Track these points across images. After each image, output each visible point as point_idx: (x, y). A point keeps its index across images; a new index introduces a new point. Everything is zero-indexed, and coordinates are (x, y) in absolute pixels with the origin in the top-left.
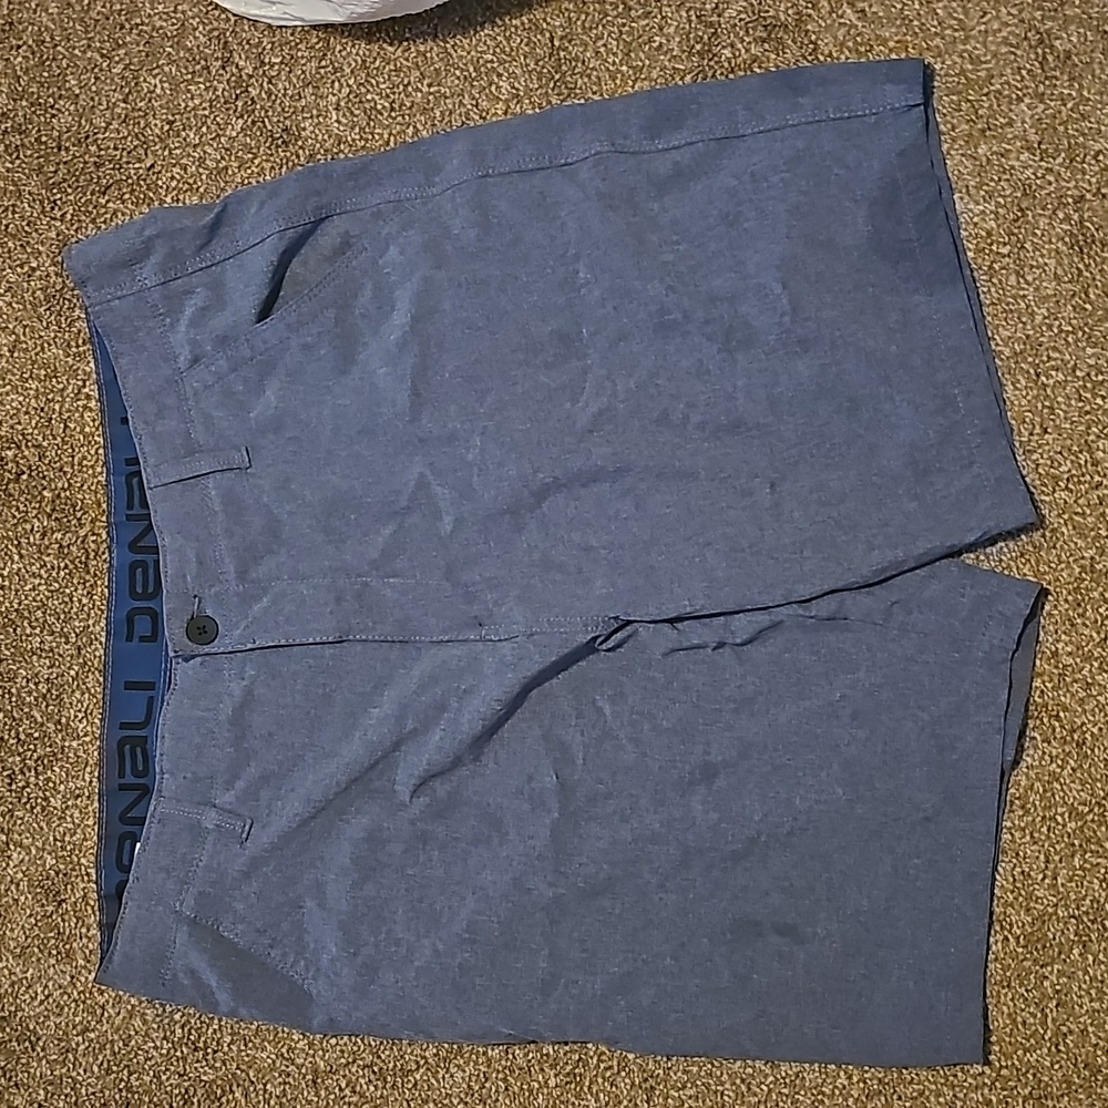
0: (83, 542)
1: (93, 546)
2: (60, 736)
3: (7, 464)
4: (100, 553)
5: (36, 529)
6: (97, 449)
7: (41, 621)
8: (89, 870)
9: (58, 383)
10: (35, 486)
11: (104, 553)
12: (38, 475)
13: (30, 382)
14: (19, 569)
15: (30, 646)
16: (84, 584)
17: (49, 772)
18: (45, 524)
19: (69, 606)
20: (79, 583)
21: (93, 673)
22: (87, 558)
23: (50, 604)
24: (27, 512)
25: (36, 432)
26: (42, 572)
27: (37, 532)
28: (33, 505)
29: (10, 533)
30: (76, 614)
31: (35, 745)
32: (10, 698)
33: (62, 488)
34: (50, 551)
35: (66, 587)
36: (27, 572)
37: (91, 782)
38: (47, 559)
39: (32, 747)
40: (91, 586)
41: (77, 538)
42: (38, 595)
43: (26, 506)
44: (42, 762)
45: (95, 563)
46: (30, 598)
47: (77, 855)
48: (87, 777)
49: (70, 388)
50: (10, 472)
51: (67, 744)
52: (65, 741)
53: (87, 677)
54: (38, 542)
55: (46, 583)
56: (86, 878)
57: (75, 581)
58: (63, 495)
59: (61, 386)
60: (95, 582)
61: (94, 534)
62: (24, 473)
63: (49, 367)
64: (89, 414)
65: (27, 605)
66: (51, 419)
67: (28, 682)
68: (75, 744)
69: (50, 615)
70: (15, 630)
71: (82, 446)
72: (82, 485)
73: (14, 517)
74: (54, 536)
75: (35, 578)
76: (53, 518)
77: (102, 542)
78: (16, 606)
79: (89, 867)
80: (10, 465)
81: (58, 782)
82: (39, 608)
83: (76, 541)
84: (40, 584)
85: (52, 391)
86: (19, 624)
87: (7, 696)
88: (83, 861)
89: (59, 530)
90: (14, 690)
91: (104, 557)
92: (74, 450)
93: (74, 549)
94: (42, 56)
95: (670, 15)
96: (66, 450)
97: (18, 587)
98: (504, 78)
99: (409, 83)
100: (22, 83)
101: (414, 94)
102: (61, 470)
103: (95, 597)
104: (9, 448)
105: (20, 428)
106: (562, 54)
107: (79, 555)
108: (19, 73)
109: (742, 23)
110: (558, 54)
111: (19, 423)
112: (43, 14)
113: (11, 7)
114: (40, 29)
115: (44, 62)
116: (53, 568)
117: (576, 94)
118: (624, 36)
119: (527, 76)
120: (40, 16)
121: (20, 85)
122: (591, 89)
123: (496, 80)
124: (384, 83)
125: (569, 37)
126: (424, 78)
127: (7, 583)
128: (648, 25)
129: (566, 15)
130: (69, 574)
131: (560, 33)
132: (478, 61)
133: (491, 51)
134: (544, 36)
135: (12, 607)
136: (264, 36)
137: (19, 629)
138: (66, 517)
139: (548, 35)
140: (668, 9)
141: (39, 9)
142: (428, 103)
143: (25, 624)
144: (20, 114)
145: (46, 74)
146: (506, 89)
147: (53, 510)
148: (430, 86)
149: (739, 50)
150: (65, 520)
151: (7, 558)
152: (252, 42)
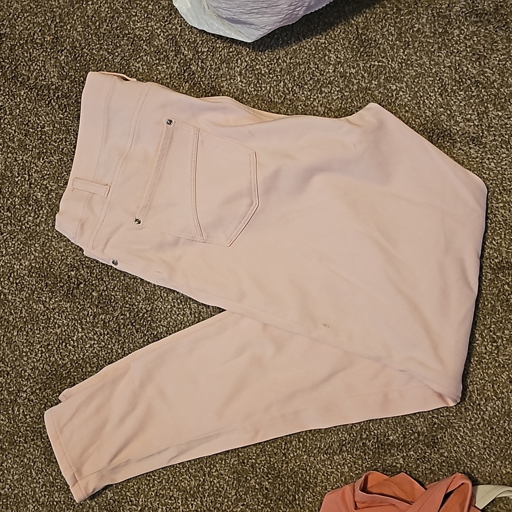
0: (116, 319)
1: (122, 321)
3: (72, 279)
4: (126, 325)
5: (90, 314)
8: (131, 499)
10: (88, 290)
11: (128, 325)
12: (89, 284)
14: (82, 336)
16: (119, 342)
18: (95, 311)
20: (116, 342)
22: (119, 328)
23: (101, 354)
24: (84, 305)
26: (95, 337)
27: (91, 315)
28: (88, 300)
29: (76, 317)
33: (103, 290)
34: (98, 325)
35: (109, 344)
36: (87, 337)
38: (97, 330)
41: (113, 318)
42: (94, 349)
43: (84, 301)
45: (123, 330)
46: (90, 352)
47: (124, 491)
50: (74, 283)
54: (92, 321)
55: (98, 343)
56: (130, 503)
57: (113, 341)
58: (103, 294)
61: (122, 315)
62: (81, 283)
65: (88, 356)
69: (101, 360)
70: (82, 369)
72: (114, 288)
73: (78, 308)
74: (100, 317)
75: (91, 340)
76: (99, 307)
77: (127, 319)
79: (132, 497)
80: (73, 280)
82: (94, 357)
83: (113, 319)
84: (94, 344)
86: (84, 366)
88: (128, 493)
89: (103, 314)
91: (128, 327)
93: (111, 323)
94: (75, 55)
95: (422, 12)
96: (104, 268)
97: (82, 346)
98: (332, 52)
99: (279, 57)
100: (66, 71)
101: (282, 64)
102: (102, 280)
103: (125, 349)
104: (73, 271)
105: (78, 258)
106: (363, 37)
107: (115, 326)
108: (63, 65)
109: (463, 14)
110: (361, 37)
111: (77, 256)
112: (74, 32)
113: (56, 29)
114: (73, 40)
115: (77, 58)
116: (101, 335)
117: (373, 59)
118: (398, 24)
119: (345, 51)
120: (73, 33)
121: (64, 72)
122: (381, 55)
123: (328, 53)
124: (266, 59)
125: (367, 27)
126: (287, 55)
127: (76, 344)
128: (410, 18)
129: (365, 15)
130: (110, 337)
131: (361, 26)
132: (317, 44)
133: (324, 38)
134: (353, 28)
135: (80, 357)
136: (197, 37)
137: (84, 369)
138: (106, 306)
139: (355, 27)
140: (421, 9)
141: (72, 29)
142: (290, 68)
143: (88, 366)
144: (66, 87)
145: (78, 65)
146: (334, 58)
147: (99, 303)
148: (291, 59)
149: (463, 30)
150: (106, 308)
151: (75, 330)
152: (191, 40)
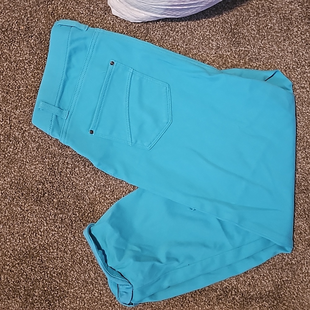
2: (67, 288)
6: (73, 183)
7: (56, 247)
9: (56, 159)
13: (46, 159)
15: (53, 256)
17: (63, 301)
19: (66, 241)
21: (77, 264)
25: (50, 177)
30: (69, 244)
31: (57, 292)
32: (47, 275)
37: (79, 304)
39: (56, 292)
40: (74, 233)
44: (61, 298)
48: (78, 302)
49: (61, 160)
51: (69, 291)
52: (69, 290)
53: (75, 266)
59: (58, 160)
60: (75, 231)
63: (52, 154)
64: (69, 170)
66: (55, 172)
67: (53, 269)
68: (72, 290)
71: (67, 181)
78: (47, 242)
81: (67, 305)
85: (54, 162)
87: (46, 274)
90: (48, 272)
92: (64, 183)
